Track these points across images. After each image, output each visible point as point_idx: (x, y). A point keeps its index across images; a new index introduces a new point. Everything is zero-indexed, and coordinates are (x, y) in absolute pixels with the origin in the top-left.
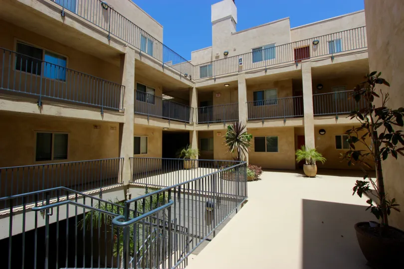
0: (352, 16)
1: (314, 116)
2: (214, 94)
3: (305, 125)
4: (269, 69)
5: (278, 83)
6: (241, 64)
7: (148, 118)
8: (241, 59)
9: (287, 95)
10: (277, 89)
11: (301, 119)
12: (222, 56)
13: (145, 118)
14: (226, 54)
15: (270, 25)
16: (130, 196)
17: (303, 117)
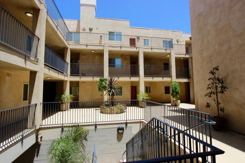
0: (153, 30)
1: (144, 76)
2: (80, 55)
3: (141, 81)
4: (123, 47)
5: (123, 56)
6: (101, 39)
7: (49, 69)
8: (102, 36)
9: (127, 64)
10: (122, 58)
11: (138, 77)
12: (88, 31)
13: (47, 69)
14: (91, 30)
15: (120, 21)
16: (41, 138)
17: (139, 76)
